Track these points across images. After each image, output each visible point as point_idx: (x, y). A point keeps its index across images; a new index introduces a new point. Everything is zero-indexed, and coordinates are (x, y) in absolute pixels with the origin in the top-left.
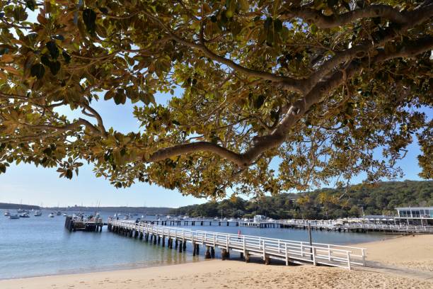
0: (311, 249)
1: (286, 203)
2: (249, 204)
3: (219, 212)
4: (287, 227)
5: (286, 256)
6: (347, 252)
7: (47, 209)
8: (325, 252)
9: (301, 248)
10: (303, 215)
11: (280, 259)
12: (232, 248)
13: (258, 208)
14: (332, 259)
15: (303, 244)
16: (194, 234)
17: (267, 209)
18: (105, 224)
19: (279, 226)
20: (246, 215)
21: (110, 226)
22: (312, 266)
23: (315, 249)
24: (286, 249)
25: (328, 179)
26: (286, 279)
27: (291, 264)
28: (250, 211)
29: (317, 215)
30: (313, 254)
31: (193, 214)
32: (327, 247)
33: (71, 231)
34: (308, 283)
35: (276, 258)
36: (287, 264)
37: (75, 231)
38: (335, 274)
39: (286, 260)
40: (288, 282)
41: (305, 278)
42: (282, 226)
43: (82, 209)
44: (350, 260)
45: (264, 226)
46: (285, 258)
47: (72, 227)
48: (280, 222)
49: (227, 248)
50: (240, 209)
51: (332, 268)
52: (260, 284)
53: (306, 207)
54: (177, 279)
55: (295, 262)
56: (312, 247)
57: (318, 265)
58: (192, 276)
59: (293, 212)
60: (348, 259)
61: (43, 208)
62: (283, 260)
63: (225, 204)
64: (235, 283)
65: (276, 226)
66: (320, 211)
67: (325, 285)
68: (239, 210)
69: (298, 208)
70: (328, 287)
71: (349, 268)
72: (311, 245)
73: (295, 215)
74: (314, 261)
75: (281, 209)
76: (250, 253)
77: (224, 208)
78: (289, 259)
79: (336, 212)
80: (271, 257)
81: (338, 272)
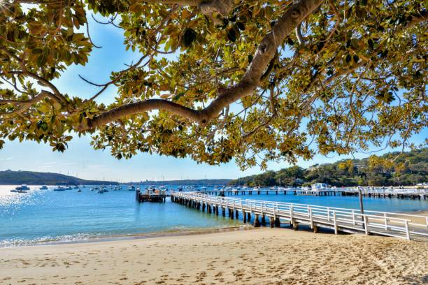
0: (363, 217)
1: (349, 170)
2: (308, 172)
3: (277, 182)
4: (350, 194)
5: (335, 224)
6: (406, 220)
7: (125, 184)
8: (380, 221)
9: (353, 216)
10: (369, 181)
11: (328, 227)
12: (279, 216)
13: (318, 176)
14: (389, 229)
15: (355, 212)
16: (244, 203)
17: (328, 176)
18: (168, 196)
19: (341, 194)
20: (305, 183)
21: (172, 197)
22: (364, 235)
23: (367, 217)
24: (334, 217)
25: (379, 139)
26: (329, 248)
27: (340, 233)
28: (310, 179)
29: (386, 181)
30: (365, 222)
31: (251, 185)
32: (383, 215)
33: (140, 202)
34: (352, 253)
35: (324, 226)
36: (336, 232)
37: (143, 201)
38: (388, 245)
39: (335, 228)
40: (330, 252)
41: (351, 248)
42: (344, 194)
43: (152, 183)
44: (409, 229)
45: (323, 194)
46: (333, 226)
47: (141, 199)
48: (342, 189)
49: (274, 216)
50: (299, 177)
51: (386, 238)
52: (298, 252)
53: (373, 174)
54: (218, 245)
55: (345, 231)
56: (364, 215)
57: (371, 234)
58: (234, 243)
59: (357, 179)
60: (406, 228)
61: (121, 184)
62: (332, 228)
63: (283, 174)
64: (273, 250)
65: (337, 194)
66: (390, 176)
67: (372, 256)
68: (298, 179)
69: (364, 174)
70: (375, 258)
71: (408, 238)
72: (363, 213)
73: (360, 182)
74: (366, 230)
75: (345, 177)
76: (297, 221)
77: (282, 178)
78: (338, 227)
79: (410, 178)
80: (318, 225)
81: (393, 242)
